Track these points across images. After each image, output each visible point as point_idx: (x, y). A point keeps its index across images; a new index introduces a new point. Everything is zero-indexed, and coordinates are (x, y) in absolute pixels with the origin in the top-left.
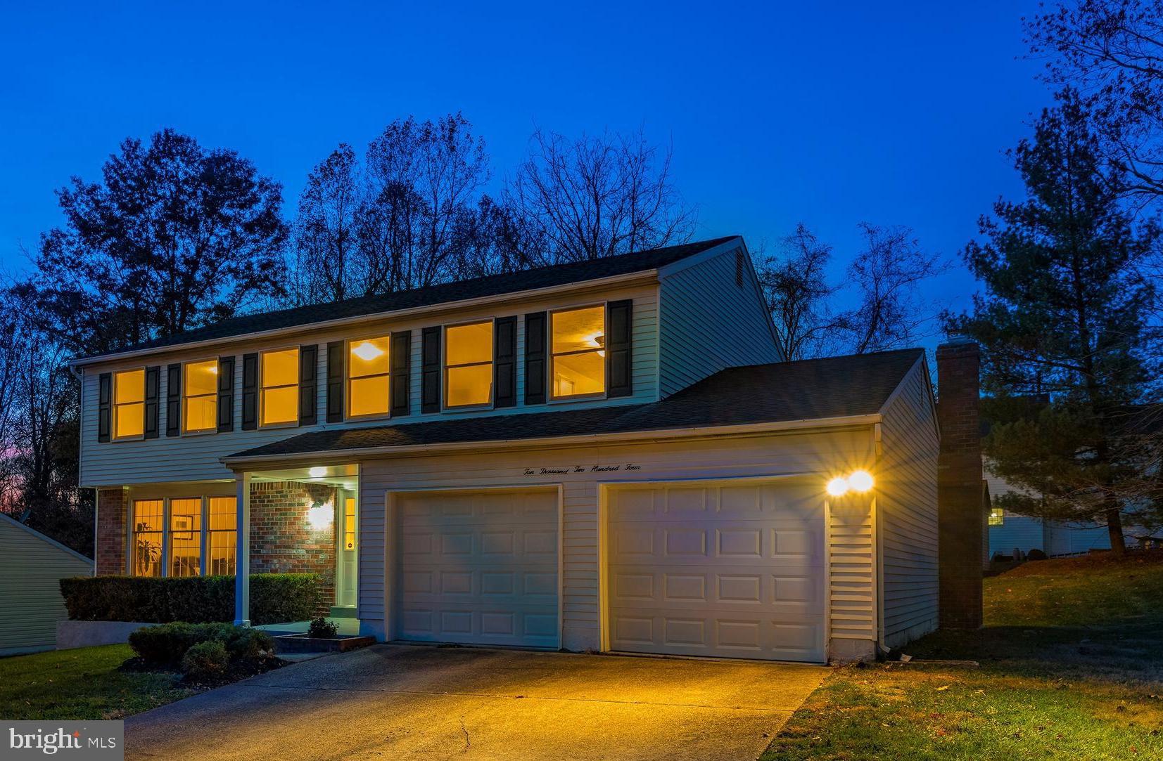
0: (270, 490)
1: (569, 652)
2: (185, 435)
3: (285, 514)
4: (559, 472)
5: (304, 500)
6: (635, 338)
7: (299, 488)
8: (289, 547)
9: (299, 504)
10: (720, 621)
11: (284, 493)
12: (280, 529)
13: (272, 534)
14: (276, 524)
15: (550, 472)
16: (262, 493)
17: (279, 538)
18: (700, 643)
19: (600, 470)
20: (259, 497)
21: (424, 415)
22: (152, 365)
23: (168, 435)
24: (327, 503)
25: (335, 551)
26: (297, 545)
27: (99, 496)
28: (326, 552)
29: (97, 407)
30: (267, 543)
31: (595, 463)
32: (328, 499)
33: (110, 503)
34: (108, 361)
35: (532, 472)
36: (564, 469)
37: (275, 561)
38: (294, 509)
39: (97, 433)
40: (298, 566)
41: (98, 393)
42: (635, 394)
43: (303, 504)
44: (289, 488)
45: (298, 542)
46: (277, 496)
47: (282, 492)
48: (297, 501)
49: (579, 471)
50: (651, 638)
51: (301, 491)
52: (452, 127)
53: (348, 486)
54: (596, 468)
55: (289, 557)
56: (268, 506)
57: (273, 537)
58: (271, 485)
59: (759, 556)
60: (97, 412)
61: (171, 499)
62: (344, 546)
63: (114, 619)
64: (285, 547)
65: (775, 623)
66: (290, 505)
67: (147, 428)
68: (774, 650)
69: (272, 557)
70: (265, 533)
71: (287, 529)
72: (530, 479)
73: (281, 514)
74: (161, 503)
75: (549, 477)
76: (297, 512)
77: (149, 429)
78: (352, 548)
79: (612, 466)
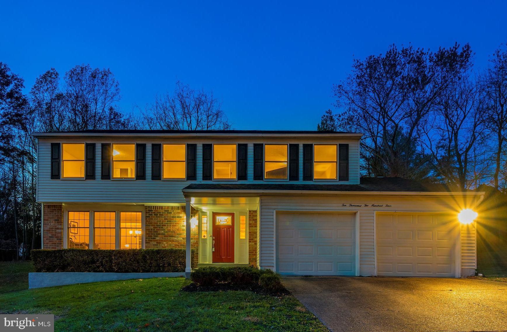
0: (161, 210)
1: (362, 277)
2: (113, 180)
3: (171, 221)
4: (358, 206)
5: (181, 215)
6: (349, 159)
7: (178, 209)
8: (173, 236)
9: (178, 217)
10: (417, 263)
11: (170, 212)
12: (167, 228)
13: (162, 230)
14: (165, 226)
15: (353, 206)
16: (156, 211)
17: (167, 232)
18: (410, 272)
19: (375, 206)
20: (155, 213)
21: (255, 181)
22: (89, 142)
23: (102, 178)
24: (194, 217)
25: (198, 239)
26: (177, 236)
27: (44, 208)
28: (194, 239)
29: (50, 160)
30: (159, 234)
31: (373, 203)
32: (195, 215)
33: (52, 212)
34: (59, 137)
35: (346, 205)
36: (360, 205)
37: (165, 243)
38: (176, 219)
39: (50, 174)
40: (178, 245)
41: (50, 152)
42: (349, 181)
43: (181, 217)
44: (172, 209)
45: (178, 234)
46: (165, 213)
47: (168, 211)
48: (177, 215)
49: (366, 206)
50: (391, 271)
51: (179, 211)
52: (106, 74)
53: (205, 210)
54: (373, 205)
55: (173, 241)
56: (160, 217)
57: (163, 232)
58: (161, 207)
59: (432, 240)
60: (50, 163)
61: (94, 212)
62: (201, 236)
63: (73, 271)
64: (170, 236)
65: (437, 264)
66: (173, 217)
67: (87, 174)
68: (437, 273)
69: (162, 241)
70: (158, 230)
71: (172, 229)
72: (344, 208)
73: (167, 221)
74: (88, 214)
75: (354, 208)
76: (177, 220)
77: (88, 174)
78: (206, 238)
79: (380, 205)
